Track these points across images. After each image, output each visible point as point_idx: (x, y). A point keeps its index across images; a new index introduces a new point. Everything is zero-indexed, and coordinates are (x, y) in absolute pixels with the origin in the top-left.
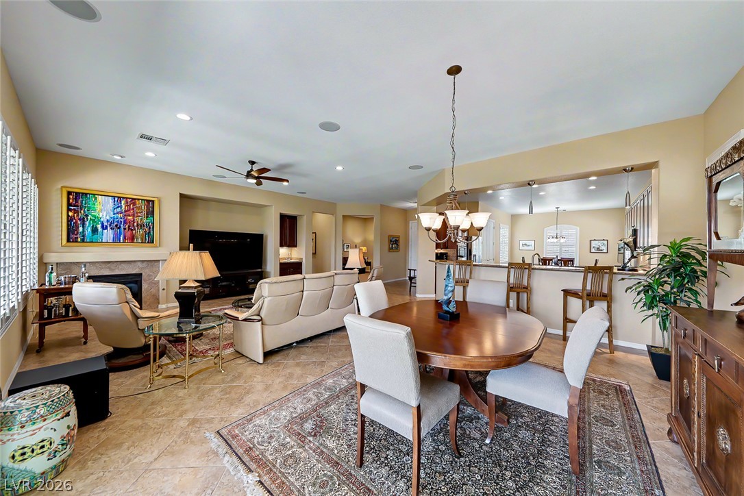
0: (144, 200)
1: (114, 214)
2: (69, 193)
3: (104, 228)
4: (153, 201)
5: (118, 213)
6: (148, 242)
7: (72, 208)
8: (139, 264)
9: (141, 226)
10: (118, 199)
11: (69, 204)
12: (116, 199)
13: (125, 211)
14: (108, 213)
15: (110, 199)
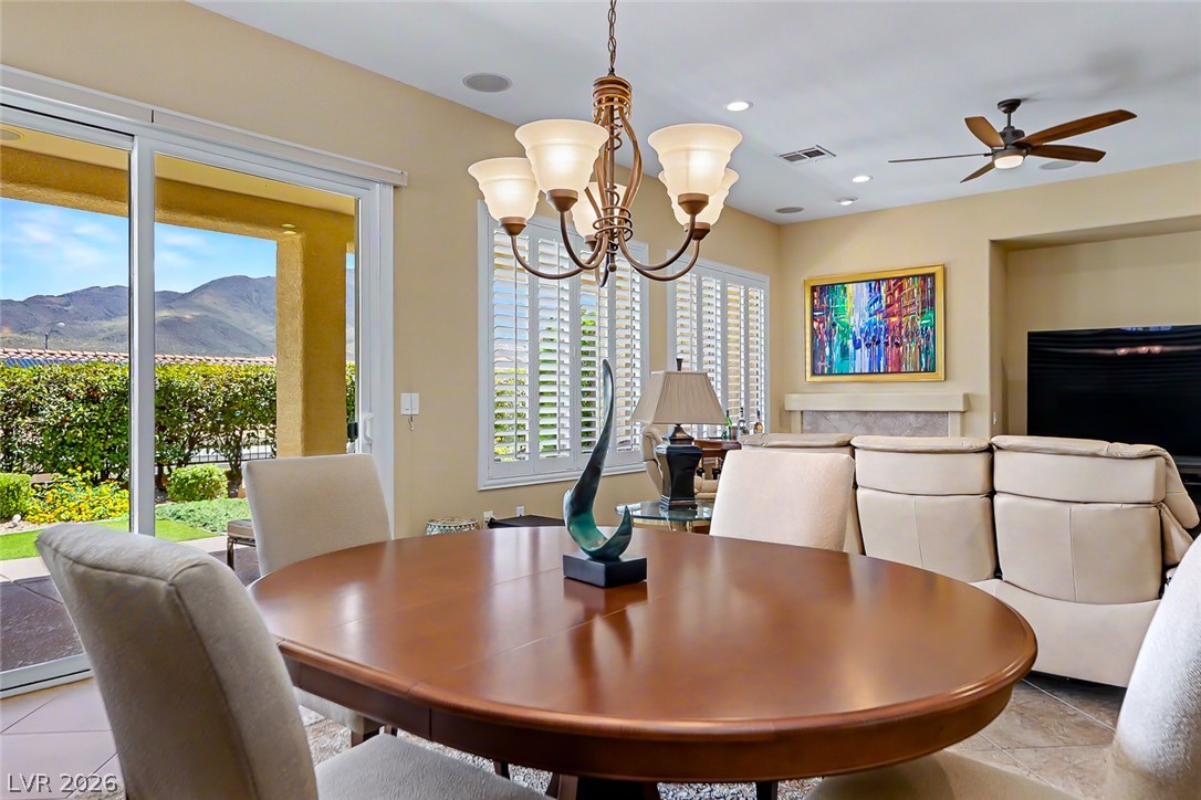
0: (918, 276)
1: (871, 316)
2: (813, 289)
3: (857, 346)
4: (933, 275)
5: (875, 313)
6: (926, 371)
7: (817, 314)
8: (911, 418)
9: (911, 335)
10: (875, 283)
11: (813, 310)
12: (873, 284)
13: (888, 306)
14: (861, 316)
15: (864, 287)
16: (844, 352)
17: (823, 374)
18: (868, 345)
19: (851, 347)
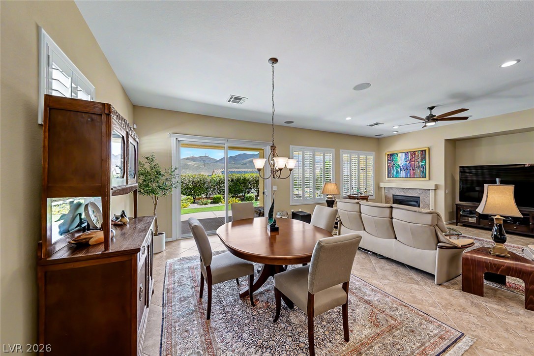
0: (420, 151)
1: (405, 162)
2: (388, 155)
3: (401, 170)
4: (425, 150)
6: (423, 177)
8: (418, 190)
9: (418, 167)
10: (406, 153)
11: (388, 160)
13: (411, 159)
14: (402, 162)
15: (403, 154)
16: (397, 172)
17: (391, 177)
18: (404, 170)
19: (399, 171)
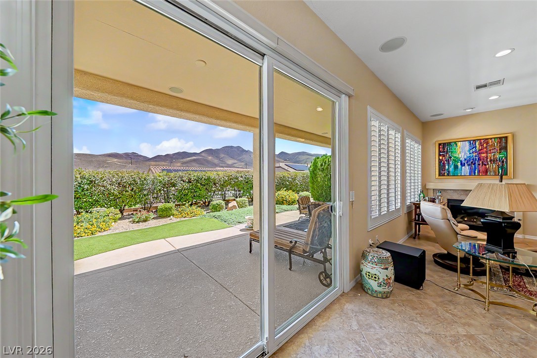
0: (497, 138)
1: (470, 154)
2: (440, 144)
4: (506, 137)
5: (473, 153)
6: (502, 175)
7: (441, 154)
9: (493, 161)
11: (440, 152)
12: (472, 142)
13: (480, 150)
14: (465, 154)
15: (467, 143)
16: (456, 167)
17: (444, 176)
19: (459, 166)
